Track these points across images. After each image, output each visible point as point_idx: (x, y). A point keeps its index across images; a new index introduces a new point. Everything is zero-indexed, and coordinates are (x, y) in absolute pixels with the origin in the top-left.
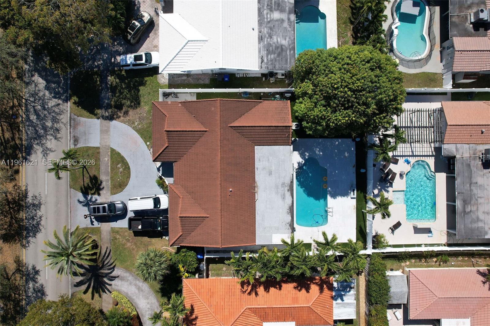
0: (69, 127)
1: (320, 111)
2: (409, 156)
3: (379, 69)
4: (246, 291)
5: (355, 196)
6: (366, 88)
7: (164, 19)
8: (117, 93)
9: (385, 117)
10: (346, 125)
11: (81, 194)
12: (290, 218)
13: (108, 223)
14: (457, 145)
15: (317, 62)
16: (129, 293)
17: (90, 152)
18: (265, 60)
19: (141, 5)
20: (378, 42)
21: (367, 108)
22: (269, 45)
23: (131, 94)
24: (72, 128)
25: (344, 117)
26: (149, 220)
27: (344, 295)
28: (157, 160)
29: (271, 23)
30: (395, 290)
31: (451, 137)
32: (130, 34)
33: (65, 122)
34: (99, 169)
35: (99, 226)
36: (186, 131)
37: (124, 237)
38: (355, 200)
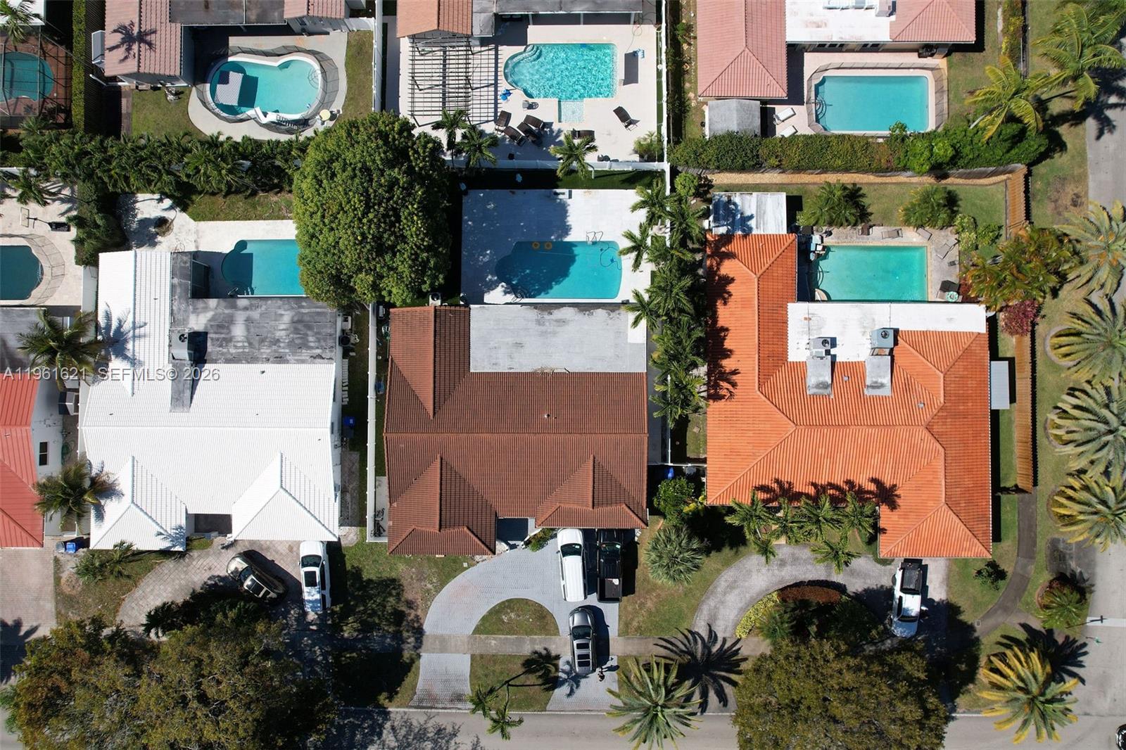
0: (433, 710)
1: (402, 262)
2: (496, 91)
3: (332, 163)
4: (730, 392)
5: (566, 191)
6: (364, 187)
7: (240, 531)
8: (374, 621)
9: (416, 152)
10: (427, 219)
11: (556, 690)
12: (600, 312)
13: (611, 642)
14: (474, 10)
15: (320, 266)
16: (740, 605)
17: (480, 672)
18: (318, 351)
19: (216, 574)
20: (289, 153)
21: (399, 184)
22: (291, 344)
23: (375, 596)
24: (436, 705)
25: (413, 222)
26: (602, 565)
27: (742, 214)
28: (492, 547)
29: (252, 341)
30: (735, 122)
31: (460, 22)
32: (267, 593)
33: (425, 718)
34: (511, 657)
35: (615, 658)
36: (441, 494)
37: (636, 612)
38: (574, 191)
